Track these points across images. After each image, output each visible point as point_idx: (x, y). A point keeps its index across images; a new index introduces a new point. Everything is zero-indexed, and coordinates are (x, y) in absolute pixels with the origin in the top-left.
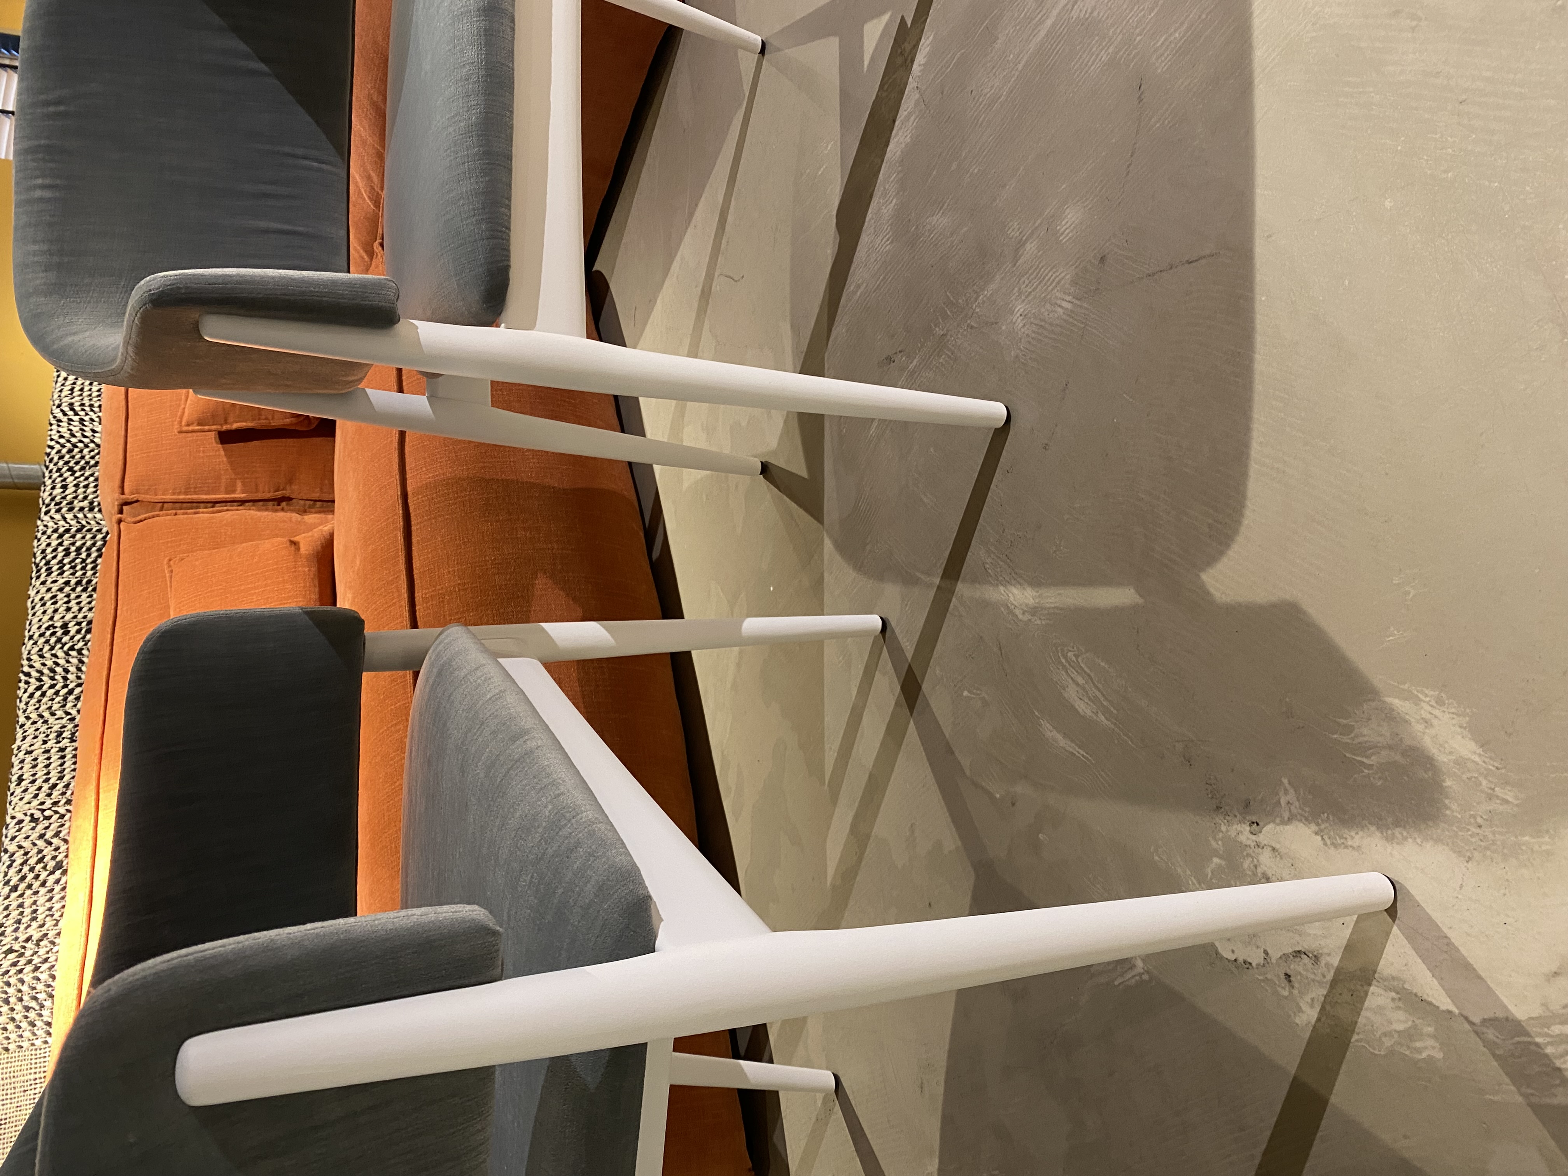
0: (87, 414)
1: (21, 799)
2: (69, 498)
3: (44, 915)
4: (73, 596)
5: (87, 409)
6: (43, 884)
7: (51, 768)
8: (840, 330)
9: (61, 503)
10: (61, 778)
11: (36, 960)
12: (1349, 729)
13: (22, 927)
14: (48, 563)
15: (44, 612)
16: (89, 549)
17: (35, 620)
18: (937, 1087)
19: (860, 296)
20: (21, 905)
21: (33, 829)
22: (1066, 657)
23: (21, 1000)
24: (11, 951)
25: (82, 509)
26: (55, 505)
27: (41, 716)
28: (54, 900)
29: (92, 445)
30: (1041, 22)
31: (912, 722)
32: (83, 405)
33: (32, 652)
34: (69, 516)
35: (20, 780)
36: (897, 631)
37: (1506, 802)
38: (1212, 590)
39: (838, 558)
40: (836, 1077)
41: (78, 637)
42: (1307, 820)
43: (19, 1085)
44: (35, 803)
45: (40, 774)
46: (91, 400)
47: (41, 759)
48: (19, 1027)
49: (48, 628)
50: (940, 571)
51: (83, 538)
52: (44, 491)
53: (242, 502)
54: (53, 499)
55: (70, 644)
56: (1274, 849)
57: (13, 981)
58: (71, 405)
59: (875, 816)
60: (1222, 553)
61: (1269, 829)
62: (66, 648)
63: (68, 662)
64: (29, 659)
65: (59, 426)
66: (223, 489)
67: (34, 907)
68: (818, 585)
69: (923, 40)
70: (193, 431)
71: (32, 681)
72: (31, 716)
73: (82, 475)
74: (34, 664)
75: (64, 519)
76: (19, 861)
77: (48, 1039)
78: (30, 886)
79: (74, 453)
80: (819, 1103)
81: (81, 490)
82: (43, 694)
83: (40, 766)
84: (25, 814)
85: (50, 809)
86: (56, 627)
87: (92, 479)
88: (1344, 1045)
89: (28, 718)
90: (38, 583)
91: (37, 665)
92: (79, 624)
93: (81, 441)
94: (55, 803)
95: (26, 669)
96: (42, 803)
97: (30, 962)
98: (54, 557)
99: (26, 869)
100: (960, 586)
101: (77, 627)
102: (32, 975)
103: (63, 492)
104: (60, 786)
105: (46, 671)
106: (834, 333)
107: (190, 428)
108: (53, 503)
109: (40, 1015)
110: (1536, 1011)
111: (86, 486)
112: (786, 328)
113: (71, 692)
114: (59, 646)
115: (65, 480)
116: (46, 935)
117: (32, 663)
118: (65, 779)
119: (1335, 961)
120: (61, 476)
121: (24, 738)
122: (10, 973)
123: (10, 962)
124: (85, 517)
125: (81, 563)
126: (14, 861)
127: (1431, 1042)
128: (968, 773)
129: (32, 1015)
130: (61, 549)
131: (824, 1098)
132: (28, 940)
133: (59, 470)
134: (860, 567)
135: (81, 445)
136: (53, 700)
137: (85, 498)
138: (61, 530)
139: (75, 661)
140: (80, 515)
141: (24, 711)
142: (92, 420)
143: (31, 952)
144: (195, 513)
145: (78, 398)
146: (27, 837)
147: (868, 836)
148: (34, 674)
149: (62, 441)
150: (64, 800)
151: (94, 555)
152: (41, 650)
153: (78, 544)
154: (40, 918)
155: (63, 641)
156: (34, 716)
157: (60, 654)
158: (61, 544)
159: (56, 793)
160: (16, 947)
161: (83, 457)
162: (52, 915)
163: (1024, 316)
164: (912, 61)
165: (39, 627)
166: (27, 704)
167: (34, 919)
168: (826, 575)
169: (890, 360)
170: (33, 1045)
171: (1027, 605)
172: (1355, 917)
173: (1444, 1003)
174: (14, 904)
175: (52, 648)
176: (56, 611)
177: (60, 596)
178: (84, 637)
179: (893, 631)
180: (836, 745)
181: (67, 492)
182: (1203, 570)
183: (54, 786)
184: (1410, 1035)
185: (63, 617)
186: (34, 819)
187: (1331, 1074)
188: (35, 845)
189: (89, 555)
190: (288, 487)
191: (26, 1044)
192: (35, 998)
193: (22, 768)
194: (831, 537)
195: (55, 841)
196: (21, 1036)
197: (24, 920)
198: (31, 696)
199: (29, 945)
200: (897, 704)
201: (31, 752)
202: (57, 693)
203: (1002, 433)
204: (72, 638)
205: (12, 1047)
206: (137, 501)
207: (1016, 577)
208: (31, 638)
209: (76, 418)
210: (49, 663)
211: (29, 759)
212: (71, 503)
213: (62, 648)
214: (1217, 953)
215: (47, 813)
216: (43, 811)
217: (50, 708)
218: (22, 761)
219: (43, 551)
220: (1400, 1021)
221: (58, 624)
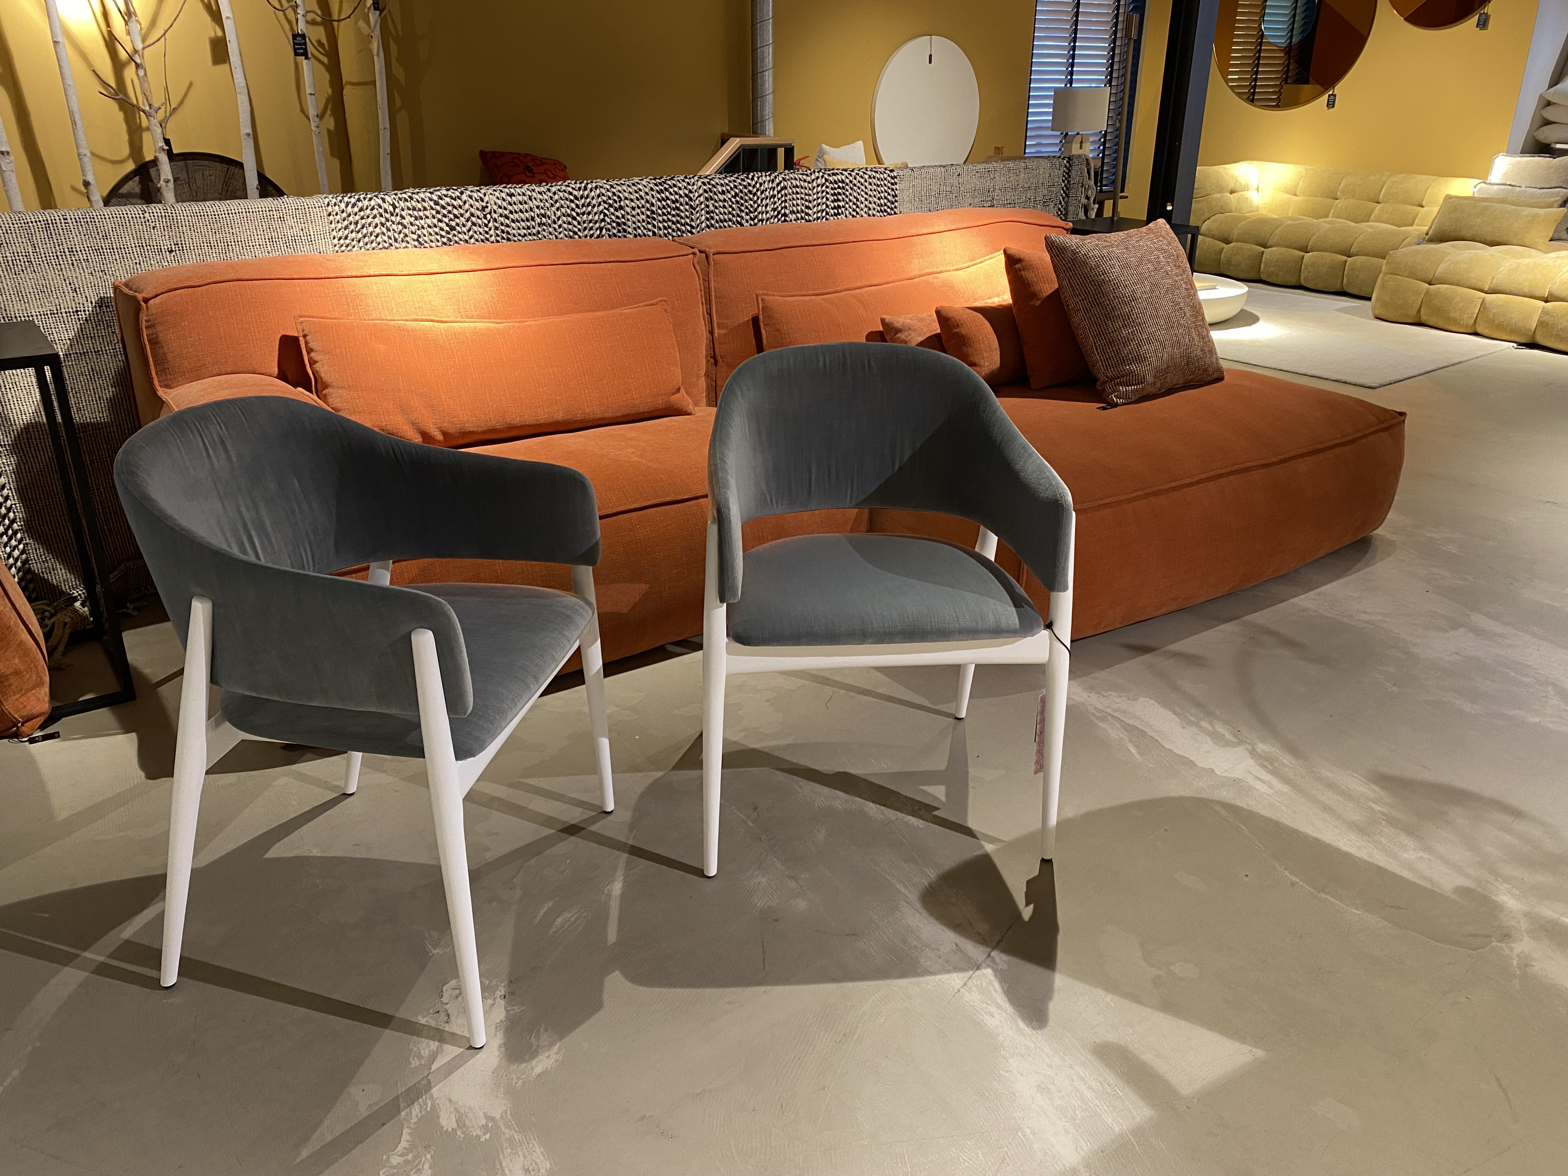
0: (779, 199)
1: (498, 198)
2: (716, 197)
3: (418, 224)
4: (643, 210)
5: (783, 199)
6: (440, 221)
7: (520, 213)
8: (781, 776)
9: (711, 192)
10: (513, 221)
11: (388, 224)
12: (546, 1030)
13: (411, 212)
14: (666, 189)
15: (630, 193)
16: (678, 215)
17: (624, 187)
18: (360, 853)
19: (795, 788)
20: (425, 209)
21: (478, 209)
22: (584, 912)
23: (362, 218)
24: (395, 207)
25: (707, 206)
26: (709, 188)
27: (556, 202)
28: (429, 229)
29: (756, 205)
30: (905, 886)
31: (553, 831)
32: (786, 195)
33: (601, 189)
34: (702, 199)
35: (511, 195)
36: (605, 820)
37: (517, 1083)
38: (611, 975)
39: (650, 781)
40: (352, 794)
41: (614, 218)
42: (506, 1017)
43: (306, 226)
44: (495, 207)
45: (515, 207)
46: (790, 200)
47: (526, 206)
48: (344, 220)
49: (619, 197)
50: (635, 844)
51: (686, 210)
52: (720, 179)
53: (712, 333)
54: (714, 186)
55: (608, 213)
56: (493, 1005)
57: (375, 212)
58: (785, 188)
59: (502, 812)
60: (627, 979)
61: (503, 1002)
62: (606, 211)
63: (595, 214)
64: (596, 188)
65: (769, 181)
66: (720, 321)
67: (424, 217)
68: (636, 769)
69: (921, 821)
70: (758, 304)
71: (581, 192)
72: (556, 195)
73: (733, 203)
74: (593, 192)
75: (700, 196)
76: (455, 203)
77: (336, 239)
78: (438, 212)
79: (749, 195)
80: (336, 783)
81: (721, 204)
82: (572, 201)
83: (521, 207)
84: (487, 203)
85: (491, 217)
86: (620, 202)
87: (730, 209)
88: (412, 1034)
89: (555, 193)
90: (651, 185)
91: (593, 194)
92: (623, 217)
93: (758, 198)
94: (495, 220)
95: (589, 186)
96: (495, 212)
97: (387, 220)
98: (671, 194)
99: (450, 208)
100: (626, 855)
101: (620, 216)
102: (378, 222)
103: (719, 192)
104: (507, 221)
105: (588, 200)
106: (778, 773)
107: (760, 301)
108: (710, 187)
109: (352, 232)
110: (435, 1096)
111: (724, 207)
112: (789, 741)
113: (574, 218)
114: (607, 206)
115: (729, 192)
116: (405, 227)
117: (594, 190)
118: (513, 224)
119: (447, 1029)
120: (731, 189)
121: (540, 193)
122: (380, 210)
123: (387, 207)
124: (702, 210)
125: (668, 212)
126: (455, 200)
127: (418, 1063)
128: (527, 864)
129: (352, 227)
130: (677, 197)
131: (340, 786)
132: (403, 217)
133: (735, 187)
134: (643, 795)
135: (756, 198)
136: (568, 207)
137: (716, 208)
138: (691, 195)
139: (596, 218)
140: (703, 206)
141: (559, 190)
142: (775, 203)
143: (394, 220)
144: (702, 303)
145: (790, 191)
146: (472, 206)
147: (491, 808)
148: (586, 193)
149: (758, 185)
150: (497, 225)
151: (674, 219)
152: (603, 195)
153: (682, 208)
154: (417, 222)
155: (611, 209)
156: (556, 197)
157: (601, 208)
158: (681, 196)
159: (502, 219)
160: (397, 210)
161: (746, 201)
162: (419, 229)
163: (759, 883)
164: (913, 816)
165: (620, 191)
166: (565, 191)
167: (416, 219)
168: (641, 774)
169: (755, 809)
170: (333, 230)
171: (612, 891)
172: (468, 1035)
173: (434, 1067)
174: (426, 205)
175: (605, 202)
176: (632, 200)
177: (643, 202)
178: (614, 222)
179: (604, 818)
180: (542, 785)
181: (719, 195)
182: (621, 971)
183: (508, 218)
184: (420, 1057)
185: (627, 206)
186: (484, 208)
187: (397, 1029)
188: (467, 211)
189: (673, 216)
190: (724, 364)
191: (333, 226)
192: (363, 227)
193: (519, 195)
194: (662, 777)
195: (470, 223)
196: (338, 222)
197: (415, 213)
198: (571, 193)
199: (399, 218)
200: (564, 822)
201: (531, 199)
202: (573, 210)
203: (700, 873)
204: (613, 214)
205: (331, 218)
206: (709, 264)
207: (626, 886)
208: (612, 186)
209: (775, 192)
210: (594, 202)
211: (525, 198)
212: (712, 199)
213: (605, 208)
214: (445, 984)
215: (488, 216)
216: (490, 213)
217: (562, 207)
218: (524, 194)
219: (675, 186)
220: (425, 1053)
221: (622, 203)
